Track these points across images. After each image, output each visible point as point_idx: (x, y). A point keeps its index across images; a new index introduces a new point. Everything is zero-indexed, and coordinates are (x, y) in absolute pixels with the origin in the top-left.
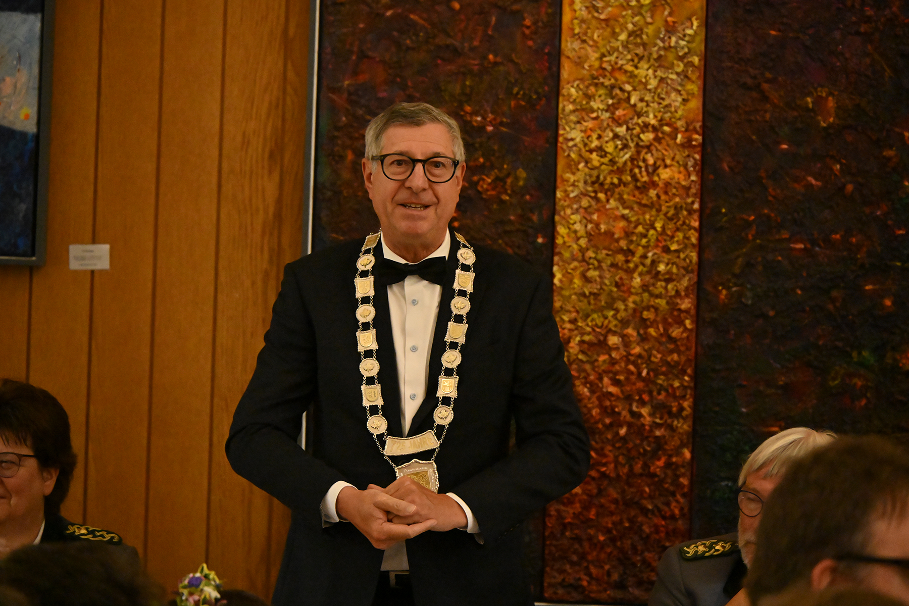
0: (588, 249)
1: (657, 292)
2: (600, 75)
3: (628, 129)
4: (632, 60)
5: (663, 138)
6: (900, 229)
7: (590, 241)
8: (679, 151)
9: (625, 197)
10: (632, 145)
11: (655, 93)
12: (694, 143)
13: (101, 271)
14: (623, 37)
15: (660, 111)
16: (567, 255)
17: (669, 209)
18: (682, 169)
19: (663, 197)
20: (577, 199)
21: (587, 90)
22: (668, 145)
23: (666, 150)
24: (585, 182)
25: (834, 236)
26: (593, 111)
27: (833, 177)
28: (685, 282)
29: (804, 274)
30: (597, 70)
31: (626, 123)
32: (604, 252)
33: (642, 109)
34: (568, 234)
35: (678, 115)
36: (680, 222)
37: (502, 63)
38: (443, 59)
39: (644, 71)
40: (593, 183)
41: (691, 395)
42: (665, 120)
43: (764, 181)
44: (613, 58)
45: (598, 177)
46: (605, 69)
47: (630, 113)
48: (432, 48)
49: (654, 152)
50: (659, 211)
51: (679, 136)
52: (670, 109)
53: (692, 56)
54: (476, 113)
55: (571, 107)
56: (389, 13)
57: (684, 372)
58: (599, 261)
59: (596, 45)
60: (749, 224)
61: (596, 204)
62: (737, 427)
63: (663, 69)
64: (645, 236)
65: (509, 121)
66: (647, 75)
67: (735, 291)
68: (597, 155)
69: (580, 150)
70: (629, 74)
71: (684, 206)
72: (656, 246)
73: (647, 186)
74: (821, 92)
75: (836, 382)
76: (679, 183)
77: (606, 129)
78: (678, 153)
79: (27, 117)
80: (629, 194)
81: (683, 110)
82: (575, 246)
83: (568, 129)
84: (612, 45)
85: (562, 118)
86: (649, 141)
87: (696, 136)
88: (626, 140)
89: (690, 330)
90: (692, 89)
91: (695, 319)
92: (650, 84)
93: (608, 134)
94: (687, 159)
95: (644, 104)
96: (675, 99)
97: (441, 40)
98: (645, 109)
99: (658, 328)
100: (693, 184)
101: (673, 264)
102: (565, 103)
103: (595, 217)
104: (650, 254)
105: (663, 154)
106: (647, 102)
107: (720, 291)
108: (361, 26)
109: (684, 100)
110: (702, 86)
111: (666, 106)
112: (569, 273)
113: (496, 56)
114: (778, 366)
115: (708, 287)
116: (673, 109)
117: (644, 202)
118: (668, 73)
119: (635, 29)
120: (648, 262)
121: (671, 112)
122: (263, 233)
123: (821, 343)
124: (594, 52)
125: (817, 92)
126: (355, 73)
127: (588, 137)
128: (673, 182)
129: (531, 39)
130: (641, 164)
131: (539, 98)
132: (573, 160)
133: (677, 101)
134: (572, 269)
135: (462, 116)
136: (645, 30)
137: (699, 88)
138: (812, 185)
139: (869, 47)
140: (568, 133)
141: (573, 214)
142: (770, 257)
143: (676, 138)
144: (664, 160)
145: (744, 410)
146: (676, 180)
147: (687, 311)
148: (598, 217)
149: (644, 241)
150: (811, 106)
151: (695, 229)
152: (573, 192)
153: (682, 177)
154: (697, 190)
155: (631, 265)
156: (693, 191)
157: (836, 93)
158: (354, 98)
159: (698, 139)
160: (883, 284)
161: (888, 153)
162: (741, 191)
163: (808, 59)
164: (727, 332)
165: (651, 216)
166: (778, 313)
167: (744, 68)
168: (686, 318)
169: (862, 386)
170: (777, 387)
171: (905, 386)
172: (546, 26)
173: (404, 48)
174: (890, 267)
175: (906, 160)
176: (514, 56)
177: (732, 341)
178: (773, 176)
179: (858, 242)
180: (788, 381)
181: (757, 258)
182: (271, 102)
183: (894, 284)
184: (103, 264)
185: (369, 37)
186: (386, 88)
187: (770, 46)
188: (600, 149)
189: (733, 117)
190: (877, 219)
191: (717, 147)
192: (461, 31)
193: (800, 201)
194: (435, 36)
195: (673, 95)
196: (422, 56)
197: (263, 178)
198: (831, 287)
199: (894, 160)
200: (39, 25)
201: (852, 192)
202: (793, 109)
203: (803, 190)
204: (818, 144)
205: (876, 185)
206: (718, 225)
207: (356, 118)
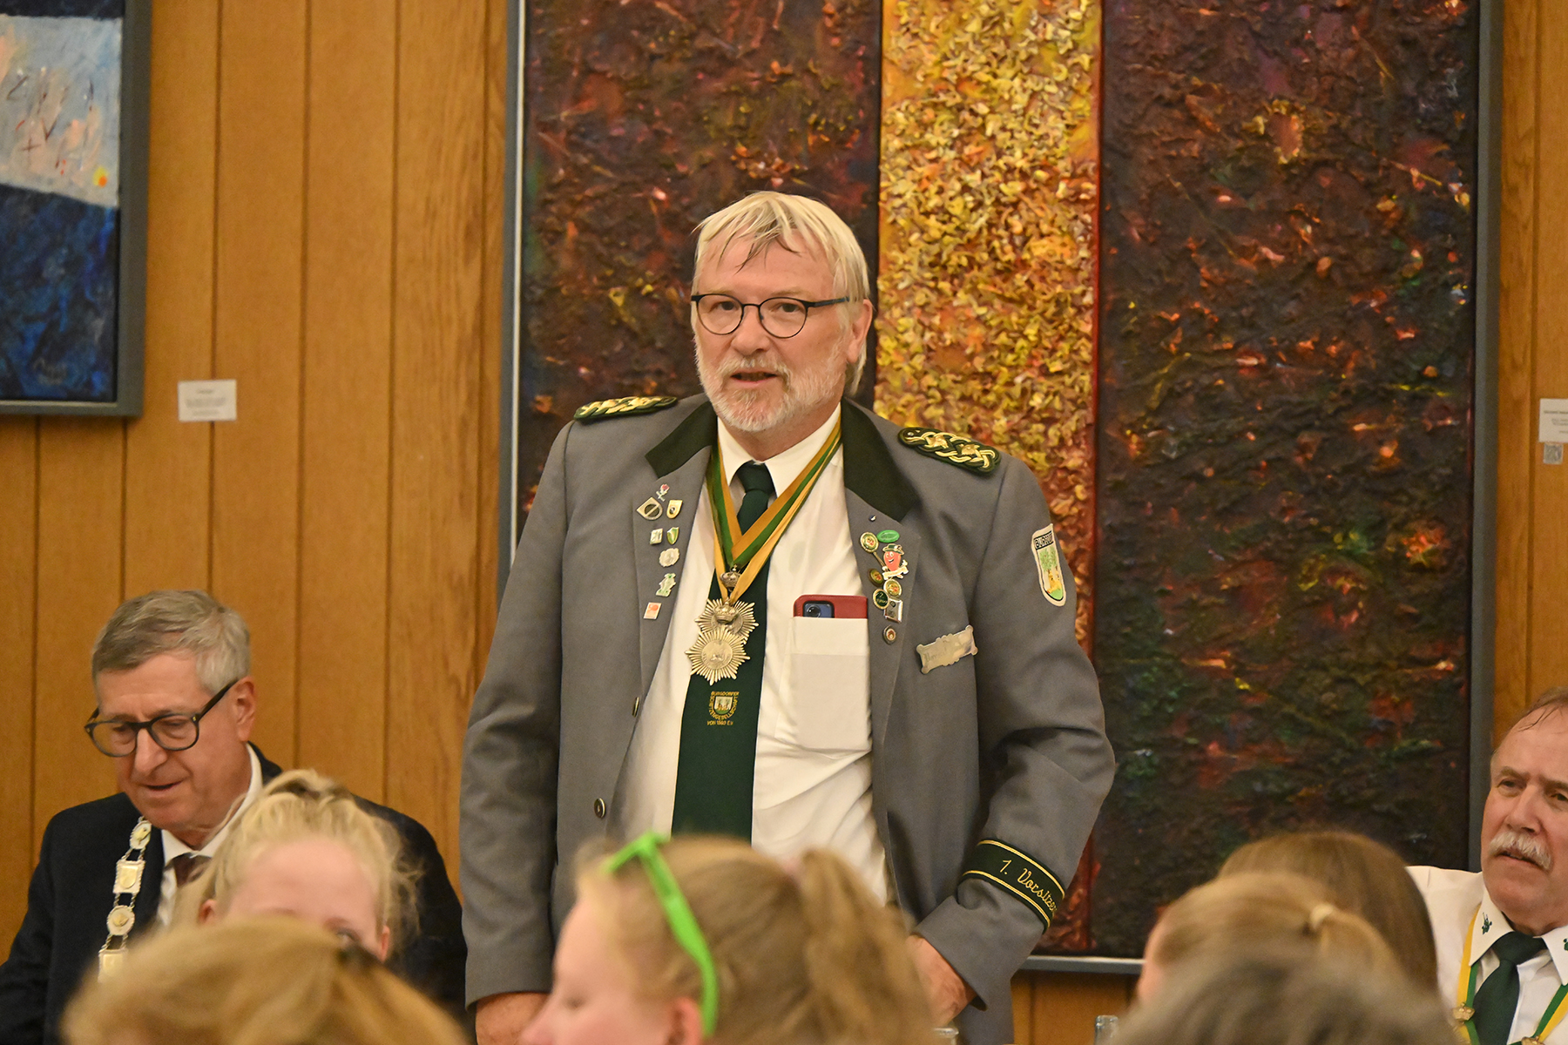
0: (926, 373)
1: (1030, 440)
2: (941, 90)
3: (984, 176)
4: (988, 64)
5: (1037, 190)
6: (1406, 331)
7: (928, 359)
8: (1062, 210)
9: (981, 286)
10: (988, 202)
11: (1024, 115)
12: (1083, 196)
13: (225, 424)
14: (974, 26)
15: (1032, 146)
16: (896, 383)
17: (1047, 305)
18: (1067, 239)
19: (1038, 286)
20: (909, 291)
21: (921, 116)
22: (1045, 201)
23: (1042, 209)
24: (921, 264)
25: (1302, 344)
26: (930, 148)
27: (1300, 247)
28: (1072, 425)
29: (1259, 408)
30: (935, 82)
31: (979, 165)
32: (952, 376)
33: (1004, 143)
34: (896, 349)
35: (1059, 152)
36: (1066, 326)
37: (792, 76)
38: (703, 70)
39: (1007, 81)
40: (932, 265)
41: (1085, 607)
42: (1039, 160)
43: (1193, 255)
44: (958, 62)
45: (939, 255)
46: (946, 80)
47: (987, 151)
48: (689, 54)
49: (1024, 212)
50: (1031, 308)
51: (1062, 186)
52: (1046, 142)
53: (1080, 54)
54: (757, 157)
55: (897, 143)
56: (624, 2)
58: (943, 392)
59: (932, 43)
60: (1170, 328)
61: (938, 300)
62: (1157, 659)
63: (1035, 77)
64: (1012, 350)
65: (806, 168)
66: (1012, 88)
67: (1153, 437)
68: (937, 220)
69: (912, 212)
70: (984, 87)
71: (1070, 299)
72: (1030, 366)
73: (1012, 268)
74: (1278, 106)
75: (1311, 585)
76: (1062, 262)
77: (950, 176)
78: (1059, 213)
79: (103, 181)
80: (986, 283)
81: (1068, 142)
82: (907, 369)
83: (893, 178)
84: (957, 40)
85: (885, 161)
86: (1014, 195)
87: (1087, 185)
88: (982, 194)
89: (1084, 502)
90: (1080, 109)
91: (1091, 483)
92: (1016, 103)
93: (954, 185)
94: (1073, 223)
95: (1008, 134)
96: (1055, 126)
97: (704, 42)
98: (1009, 143)
100: (1084, 262)
101: (1055, 394)
102: (890, 136)
103: (936, 320)
104: (1019, 380)
105: (1036, 215)
106: (1012, 131)
107: (1129, 438)
108: (585, 22)
109: (1068, 126)
110: (1097, 104)
111: (1041, 137)
112: (900, 413)
113: (784, 64)
114: (1221, 558)
115: (1112, 432)
116: (1051, 142)
117: (1008, 295)
118: (1044, 84)
119: (993, 13)
120: (1016, 391)
121: (1049, 148)
122: (459, 359)
123: (1287, 519)
124: (931, 52)
125: (1272, 108)
126: (577, 99)
127: (925, 190)
128: (1053, 261)
129: (836, 35)
131: (849, 130)
132: (902, 229)
133: (1057, 128)
134: (904, 406)
135: (734, 163)
136: (1008, 14)
137: (1093, 107)
138: (1266, 261)
139: (1354, 30)
140: (894, 185)
141: (903, 316)
142: (1205, 381)
143: (1056, 190)
144: (1038, 225)
145: (1170, 632)
146: (1058, 258)
147: (1075, 472)
148: (941, 320)
149: (1010, 358)
150: (1262, 130)
151: (1087, 336)
152: (902, 280)
153: (1066, 251)
154: (1089, 273)
155: (991, 398)
156: (1083, 275)
157: (1303, 108)
158: (574, 137)
159: (1091, 187)
160: (1381, 421)
161: (1385, 205)
162: (1159, 273)
163: (1259, 53)
164: (1142, 505)
165: (1020, 317)
166: (1220, 471)
167: (1161, 72)
168: (1077, 483)
169: (1353, 589)
170: (1220, 593)
171: (1415, 589)
172: (858, 12)
173: (646, 55)
174: (1391, 394)
175: (1414, 215)
176: (811, 65)
177: (1150, 519)
178: (1210, 248)
179: (1339, 353)
180: (1237, 584)
181: (1184, 382)
182: (466, 148)
183: (1398, 421)
184: (227, 411)
185: (597, 40)
186: (622, 120)
187: (1201, 33)
188: (941, 209)
189: (1146, 153)
190: (1370, 314)
191: (1122, 202)
192: (733, 25)
193: (1252, 288)
194: (692, 36)
195: (1052, 118)
196: (676, 67)
197: (456, 270)
198: (1298, 430)
199: (1393, 215)
200: (118, 37)
201: (1329, 270)
202: (1237, 136)
203: (1254, 269)
204: (1277, 194)
205: (1367, 259)
206: (1123, 330)
207: (580, 170)
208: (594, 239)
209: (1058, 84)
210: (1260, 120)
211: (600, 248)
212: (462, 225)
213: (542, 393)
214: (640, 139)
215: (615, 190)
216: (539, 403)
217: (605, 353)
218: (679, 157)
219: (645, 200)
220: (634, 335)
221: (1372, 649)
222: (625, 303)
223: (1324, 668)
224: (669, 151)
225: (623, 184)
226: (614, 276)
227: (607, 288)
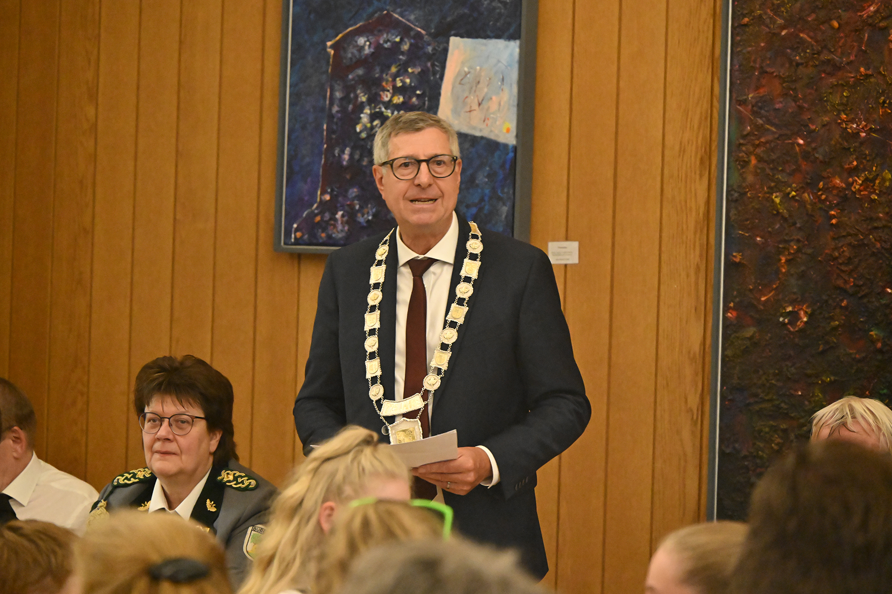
13: (573, 265)
37: (871, 75)
38: (824, 72)
48: (817, 63)
54: (852, 121)
56: (783, 33)
65: (877, 127)
79: (508, 130)
97: (825, 56)
108: (762, 45)
113: (867, 69)
122: (695, 233)
126: (757, 88)
135: (840, 124)
158: (755, 109)
173: (794, 64)
176: (881, 69)
182: (701, 113)
184: (574, 259)
185: (769, 55)
186: (782, 100)
192: (841, 47)
194: (819, 53)
196: (810, 71)
197: (695, 182)
200: (517, 50)
207: (759, 128)
208: (765, 165)
211: (768, 171)
212: (699, 157)
213: (736, 252)
214: (790, 110)
215: (778, 138)
216: (735, 257)
217: (770, 229)
218: (811, 120)
219: (793, 144)
220: (785, 219)
222: (781, 201)
224: (806, 116)
225: (781, 135)
226: (775, 186)
227: (772, 194)
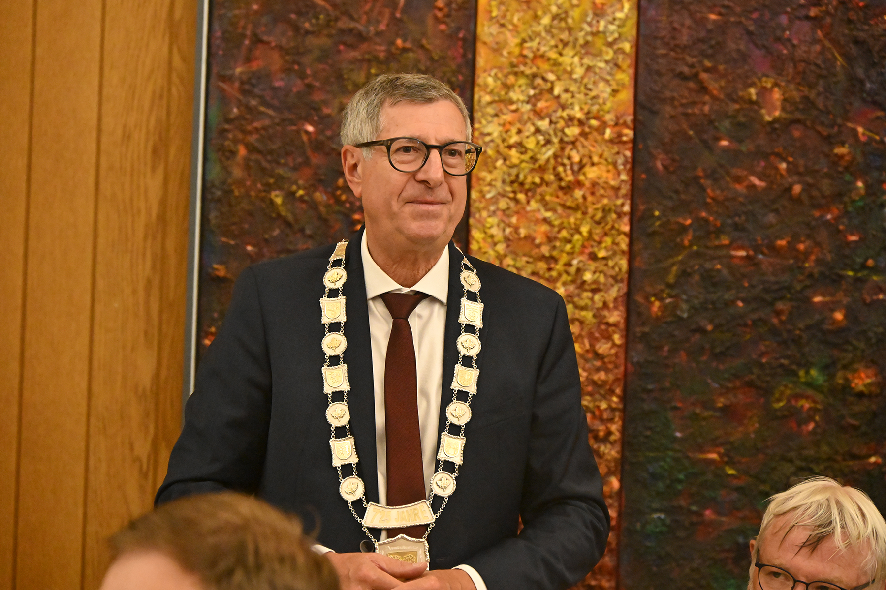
0: (505, 256)
1: (582, 303)
2: (521, 63)
3: (551, 122)
5: (590, 133)
6: (852, 234)
7: (508, 246)
8: (608, 147)
9: (548, 198)
10: (555, 140)
11: (581, 82)
12: (624, 139)
14: (546, 20)
15: (586, 104)
17: (596, 212)
18: (611, 167)
19: (590, 198)
20: (494, 200)
21: (505, 80)
22: (596, 141)
23: (593, 146)
24: (504, 182)
25: (779, 242)
26: (512, 102)
27: (778, 177)
28: (614, 292)
29: (746, 285)
30: (517, 57)
31: (549, 116)
32: (525, 259)
33: (567, 101)
34: (484, 239)
35: (606, 108)
36: (609, 226)
37: (411, 49)
38: (344, 44)
39: (569, 59)
40: (512, 182)
41: (620, 417)
42: (593, 113)
43: (702, 181)
44: (534, 44)
46: (525, 56)
47: (554, 106)
48: (334, 32)
49: (580, 148)
50: (585, 213)
51: (608, 131)
52: (597, 101)
53: (622, 41)
55: (488, 98)
57: (612, 392)
58: (518, 270)
59: (516, 30)
60: (684, 229)
61: (515, 206)
62: (670, 453)
63: (590, 57)
64: (569, 242)
66: (572, 63)
67: (670, 303)
68: (517, 151)
69: (498, 146)
70: (552, 62)
71: (613, 208)
72: (582, 253)
73: (572, 186)
74: (766, 82)
75: (781, 404)
76: (606, 183)
77: (526, 122)
78: (606, 149)
80: (551, 195)
81: (613, 101)
82: (491, 252)
84: (534, 29)
86: (574, 136)
87: (627, 131)
88: (549, 135)
89: (619, 346)
90: (623, 79)
91: (624, 333)
92: (576, 73)
93: (529, 128)
94: (617, 156)
95: (569, 95)
96: (603, 90)
97: (344, 23)
98: (570, 101)
99: (583, 343)
100: (623, 184)
101: (600, 272)
102: (482, 93)
103: (514, 220)
105: (590, 150)
106: (572, 93)
107: (652, 303)
108: (255, 7)
109: (614, 91)
110: (633, 76)
111: (594, 98)
113: (404, 41)
114: (716, 386)
115: (639, 299)
116: (601, 101)
117: (568, 204)
118: (596, 60)
119: (560, 11)
120: (573, 270)
121: (599, 104)
122: (146, 237)
123: (765, 360)
124: (514, 37)
125: (761, 83)
126: (248, 60)
127: (507, 132)
128: (601, 182)
129: (444, 22)
130: (566, 161)
132: (490, 157)
133: (605, 92)
136: (571, 13)
137: (630, 77)
138: (753, 186)
139: (819, 33)
140: (484, 127)
141: (489, 216)
142: (708, 265)
143: (604, 133)
144: (590, 157)
145: (678, 434)
146: (603, 180)
147: (615, 325)
148: (518, 220)
149: (568, 247)
150: (754, 97)
151: (625, 234)
152: (489, 192)
153: (610, 175)
154: (627, 191)
155: (554, 274)
156: (623, 191)
157: (783, 84)
158: (247, 87)
159: (628, 134)
160: (832, 295)
161: (840, 150)
162: (677, 192)
163: (751, 46)
164: (660, 348)
165: (576, 219)
166: (717, 327)
167: (681, 56)
168: (614, 332)
169: (810, 409)
170: (715, 409)
171: (857, 409)
172: (460, 8)
173: (302, 32)
174: (842, 277)
175: (860, 159)
176: (424, 42)
177: (666, 358)
178: (712, 175)
179: (806, 249)
180: (728, 403)
181: (693, 266)
182: (154, 93)
183: (846, 296)
185: (264, 20)
186: (283, 76)
187: (709, 31)
188: (520, 145)
189: (668, 110)
190: (827, 223)
191: (650, 143)
192: (366, 13)
193: (742, 204)
194: (337, 19)
195: (602, 85)
196: (323, 41)
197: (145, 175)
198: (776, 299)
199: (847, 158)
201: (800, 194)
202: (735, 101)
203: (744, 191)
204: (762, 140)
205: (826, 186)
206: (650, 230)
207: (249, 109)
208: (259, 157)
209: (607, 62)
210: (753, 91)
211: (265, 164)
213: (218, 264)
214: (295, 90)
215: (278, 124)
216: (216, 269)
217: (267, 236)
218: (325, 103)
219: (298, 132)
220: (288, 224)
221: (825, 448)
222: (284, 203)
223: (791, 461)
224: (317, 97)
225: (283, 120)
226: (275, 183)
227: (269, 192)
